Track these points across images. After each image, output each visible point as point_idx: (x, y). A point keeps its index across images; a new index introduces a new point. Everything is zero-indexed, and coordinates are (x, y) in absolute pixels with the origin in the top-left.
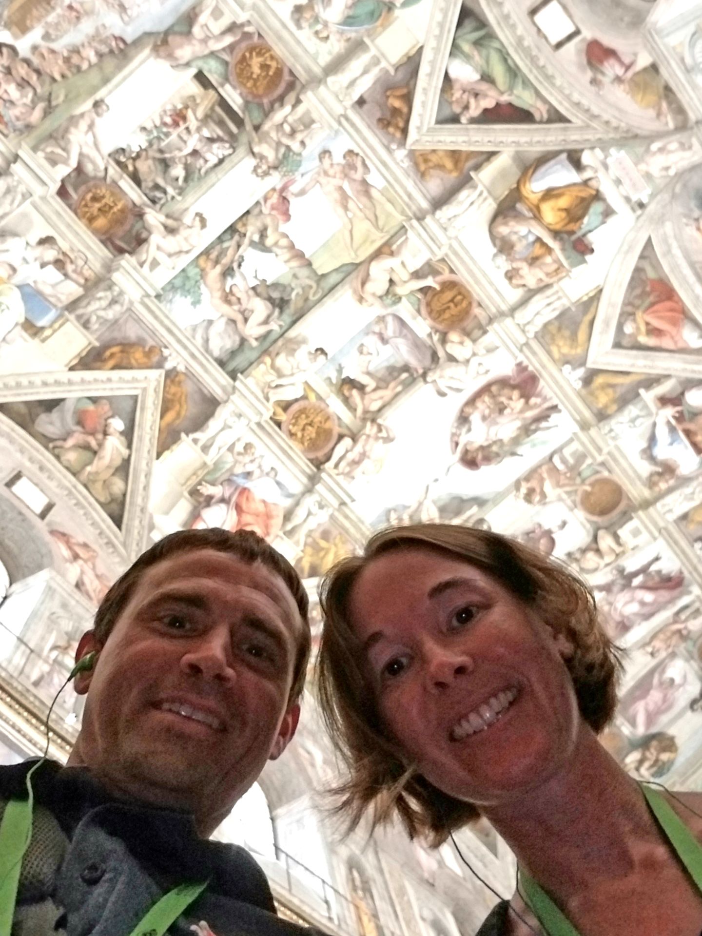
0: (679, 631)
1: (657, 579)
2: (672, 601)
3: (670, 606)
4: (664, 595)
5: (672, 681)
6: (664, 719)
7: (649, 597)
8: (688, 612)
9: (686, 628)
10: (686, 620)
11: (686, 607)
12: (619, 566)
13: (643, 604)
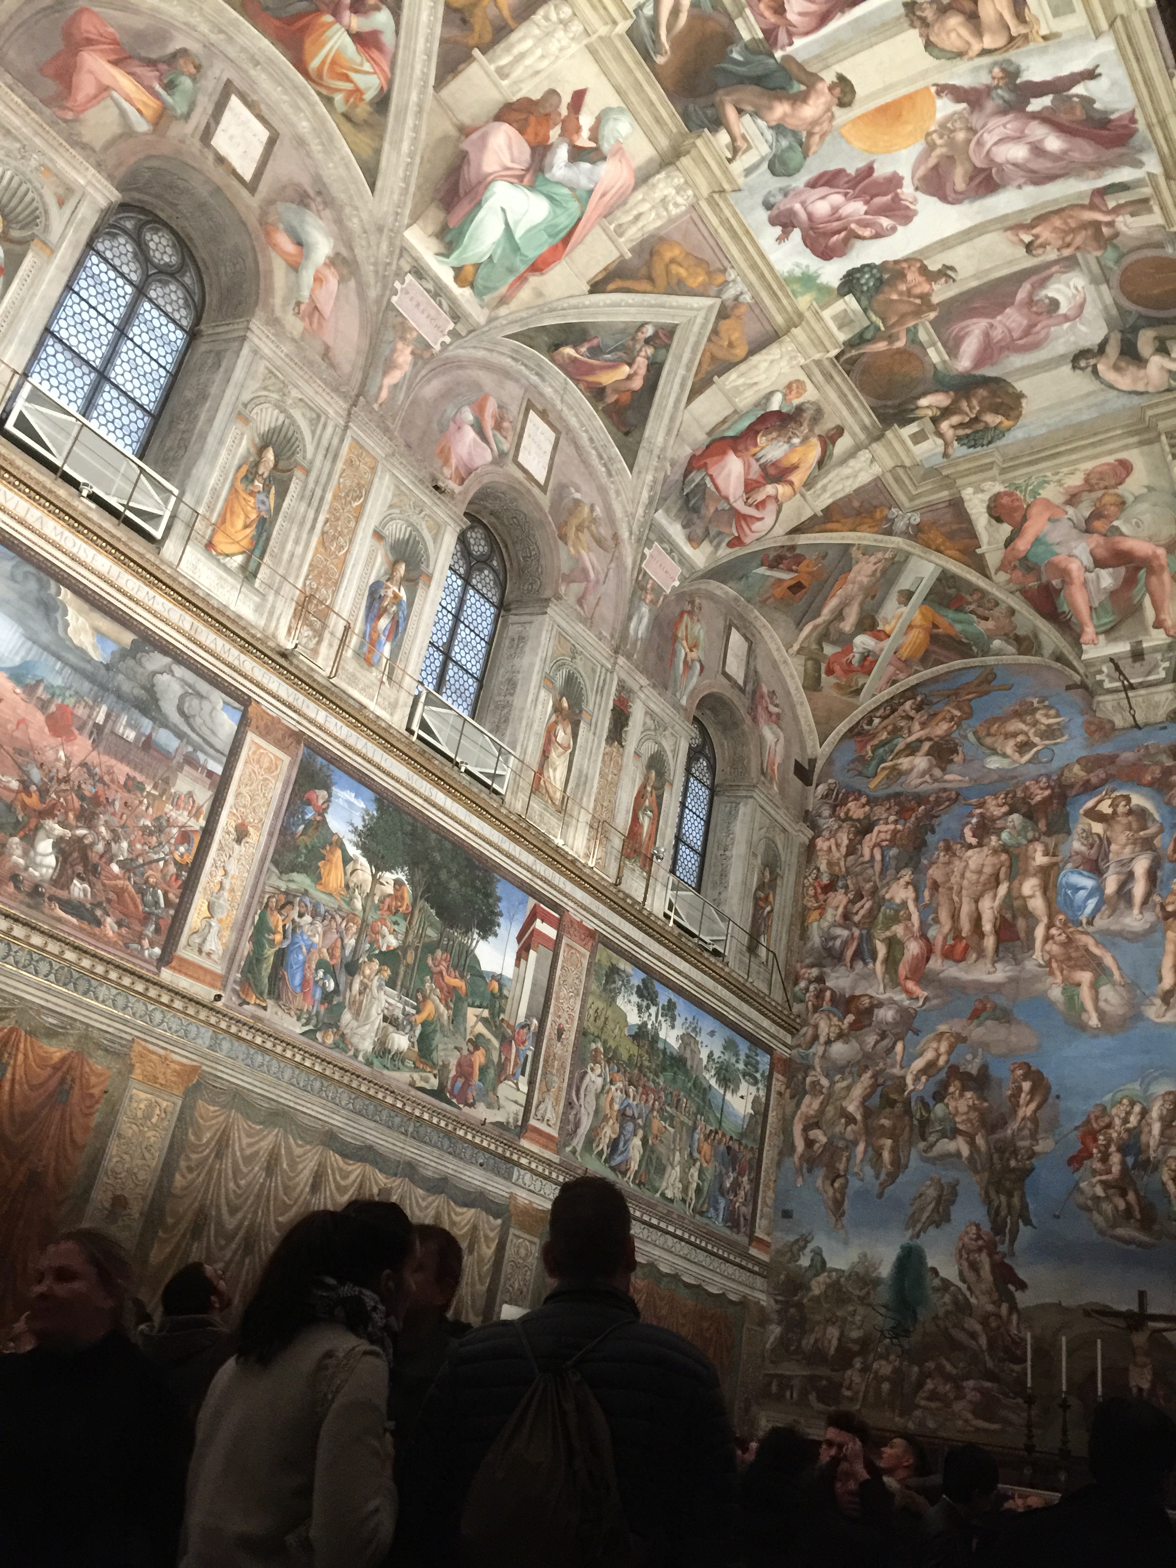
0: (1096, 225)
1: (1079, 114)
2: (1098, 166)
3: (1092, 174)
4: (1085, 150)
5: (1054, 304)
6: (1017, 361)
7: (1054, 143)
8: (1123, 198)
9: (1111, 224)
10: (1117, 210)
11: (1123, 187)
12: (1009, 62)
13: (1037, 150)
